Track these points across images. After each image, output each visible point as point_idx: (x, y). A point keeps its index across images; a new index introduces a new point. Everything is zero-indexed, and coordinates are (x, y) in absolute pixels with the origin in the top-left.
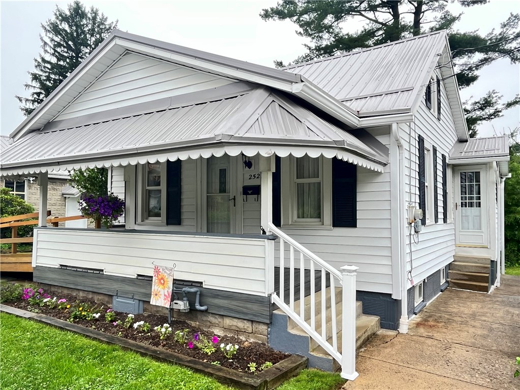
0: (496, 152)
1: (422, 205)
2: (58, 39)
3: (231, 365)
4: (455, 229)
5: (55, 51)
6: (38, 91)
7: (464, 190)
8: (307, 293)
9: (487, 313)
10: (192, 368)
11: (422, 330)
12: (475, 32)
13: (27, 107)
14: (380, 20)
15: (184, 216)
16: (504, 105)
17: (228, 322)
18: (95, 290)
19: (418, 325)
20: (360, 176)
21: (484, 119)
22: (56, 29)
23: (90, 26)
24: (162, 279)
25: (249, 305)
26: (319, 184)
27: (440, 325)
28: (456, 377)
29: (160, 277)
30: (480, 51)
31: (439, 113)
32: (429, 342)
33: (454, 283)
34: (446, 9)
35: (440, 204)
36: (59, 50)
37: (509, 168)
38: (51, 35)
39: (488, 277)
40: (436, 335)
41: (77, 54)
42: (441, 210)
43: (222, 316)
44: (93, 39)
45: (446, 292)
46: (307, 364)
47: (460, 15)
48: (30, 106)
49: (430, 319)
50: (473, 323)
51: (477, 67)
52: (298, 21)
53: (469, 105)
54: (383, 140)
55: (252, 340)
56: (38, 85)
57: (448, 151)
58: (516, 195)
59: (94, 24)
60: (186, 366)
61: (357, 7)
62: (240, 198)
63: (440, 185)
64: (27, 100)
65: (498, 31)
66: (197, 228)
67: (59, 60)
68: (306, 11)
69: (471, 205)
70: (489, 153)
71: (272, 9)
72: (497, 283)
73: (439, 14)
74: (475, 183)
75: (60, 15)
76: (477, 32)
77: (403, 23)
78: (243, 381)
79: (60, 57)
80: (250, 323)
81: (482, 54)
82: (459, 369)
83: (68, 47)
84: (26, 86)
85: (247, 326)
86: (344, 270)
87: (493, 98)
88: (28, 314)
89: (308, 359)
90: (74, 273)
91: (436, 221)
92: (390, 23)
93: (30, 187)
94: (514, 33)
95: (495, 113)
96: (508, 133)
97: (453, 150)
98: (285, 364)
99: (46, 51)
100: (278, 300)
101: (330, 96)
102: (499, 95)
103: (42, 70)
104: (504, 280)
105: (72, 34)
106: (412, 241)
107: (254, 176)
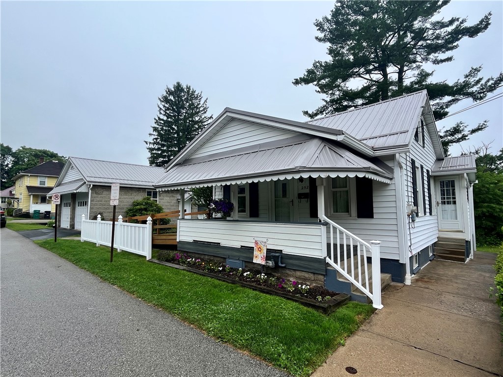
0: (466, 167)
1: (416, 203)
2: (167, 106)
3: (307, 297)
4: (437, 219)
5: (166, 113)
6: (157, 137)
7: (443, 193)
8: (349, 257)
9: (465, 275)
10: (285, 298)
11: (420, 284)
12: (444, 82)
13: (150, 147)
14: (374, 79)
15: (261, 212)
16: (469, 131)
17: (298, 274)
18: (215, 255)
19: (417, 280)
20: (374, 186)
21: (455, 142)
22: (166, 100)
23: (186, 97)
24: (260, 248)
25: (312, 264)
26: (347, 191)
27: (433, 281)
28: (449, 311)
29: (258, 247)
30: (449, 95)
31: (424, 143)
32: (426, 290)
33: (439, 256)
34: (422, 68)
35: (427, 202)
36: (168, 112)
37: (476, 176)
38: (163, 104)
39: (464, 252)
40: (430, 287)
41: (178, 114)
42: (427, 206)
43: (295, 270)
44: (188, 104)
45: (434, 262)
46: (350, 299)
47: (433, 72)
48: (152, 146)
49: (425, 278)
50: (455, 281)
51: (447, 106)
52: (318, 85)
53: (442, 133)
54: (390, 164)
55: (314, 285)
56: (157, 134)
57: (430, 167)
58: (482, 194)
59: (188, 95)
60: (281, 296)
61: (357, 72)
62: (296, 201)
63: (426, 190)
64: (150, 143)
65: (462, 80)
66: (269, 219)
67: (168, 118)
68: (323, 78)
69: (449, 203)
70: (461, 167)
71: (300, 78)
72: (471, 256)
73: (417, 72)
74: (451, 188)
75: (169, 91)
76: (446, 82)
77: (390, 80)
78: (317, 305)
79: (168, 116)
80: (313, 274)
81: (451, 97)
82: (449, 307)
83: (173, 110)
84: (150, 134)
85: (311, 276)
86: (372, 243)
87: (460, 127)
88: (182, 268)
89: (351, 296)
90: (202, 245)
91: (425, 214)
92: (381, 80)
93: (160, 196)
94: (475, 80)
95: (462, 137)
96: (473, 151)
97: (434, 166)
98: (338, 298)
99: (160, 113)
100: (331, 262)
101: (352, 137)
102: (465, 125)
103: (158, 125)
104: (477, 255)
105: (175, 102)
106: (411, 227)
107: (305, 187)
